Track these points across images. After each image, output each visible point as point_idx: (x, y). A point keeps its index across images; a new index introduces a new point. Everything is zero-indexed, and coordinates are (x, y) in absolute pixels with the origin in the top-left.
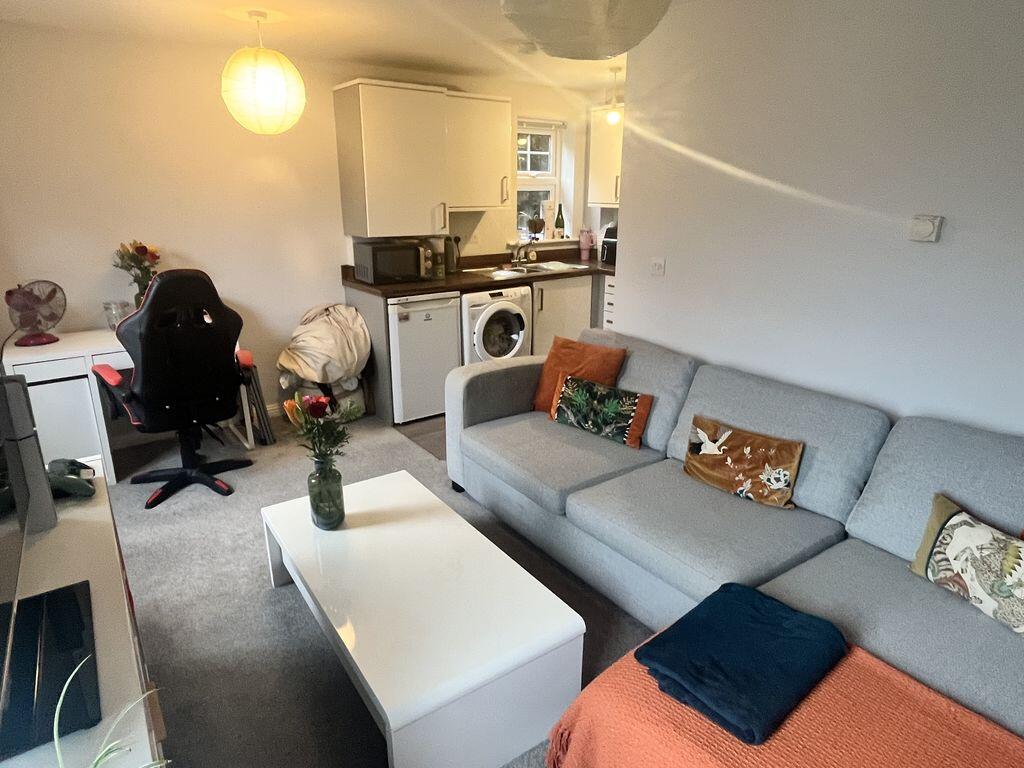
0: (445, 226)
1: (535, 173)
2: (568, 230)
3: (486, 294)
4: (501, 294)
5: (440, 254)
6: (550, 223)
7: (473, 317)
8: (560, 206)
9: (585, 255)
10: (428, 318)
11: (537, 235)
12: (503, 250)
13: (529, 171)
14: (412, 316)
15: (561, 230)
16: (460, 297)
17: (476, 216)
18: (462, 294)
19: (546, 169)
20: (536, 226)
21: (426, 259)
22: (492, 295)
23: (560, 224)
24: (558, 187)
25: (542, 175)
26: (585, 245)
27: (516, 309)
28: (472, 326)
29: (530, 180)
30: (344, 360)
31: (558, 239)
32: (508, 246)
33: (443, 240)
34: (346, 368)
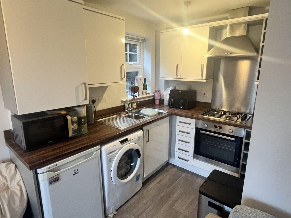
0: (86, 99)
1: (131, 63)
2: (149, 91)
3: (117, 142)
4: (126, 140)
5: (83, 117)
6: (141, 88)
7: (110, 161)
8: (145, 79)
9: (157, 102)
10: (76, 172)
11: (136, 94)
12: (119, 104)
13: (128, 62)
14: (62, 176)
15: (146, 91)
16: (100, 149)
17: (103, 89)
18: (101, 146)
19: (136, 61)
20: (135, 89)
21: (73, 123)
22: (122, 142)
23: (145, 88)
24: (142, 70)
25: (135, 64)
26: (157, 97)
27: (135, 146)
28: (109, 166)
29: (130, 66)
31: (145, 96)
32: (122, 102)
33: (85, 107)
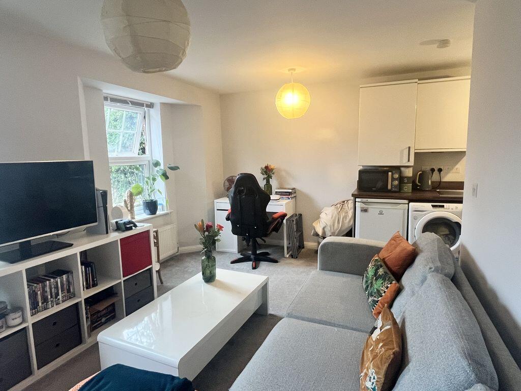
0: (410, 161)
3: (430, 204)
4: (443, 206)
7: (415, 218)
10: (381, 213)
14: (370, 210)
16: (408, 204)
18: (410, 202)
21: (393, 179)
22: (433, 206)
28: (414, 224)
30: (332, 227)
34: (332, 231)
